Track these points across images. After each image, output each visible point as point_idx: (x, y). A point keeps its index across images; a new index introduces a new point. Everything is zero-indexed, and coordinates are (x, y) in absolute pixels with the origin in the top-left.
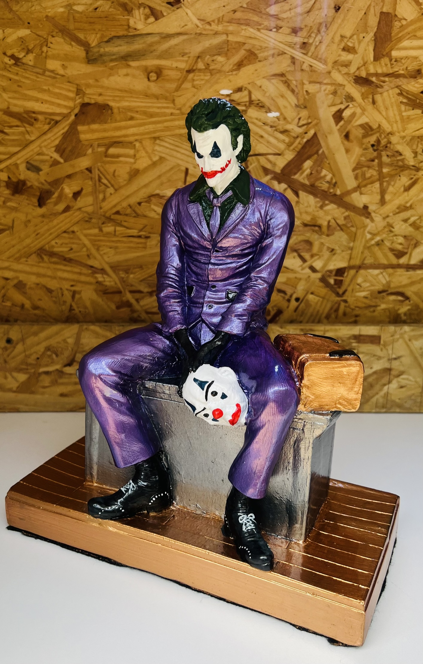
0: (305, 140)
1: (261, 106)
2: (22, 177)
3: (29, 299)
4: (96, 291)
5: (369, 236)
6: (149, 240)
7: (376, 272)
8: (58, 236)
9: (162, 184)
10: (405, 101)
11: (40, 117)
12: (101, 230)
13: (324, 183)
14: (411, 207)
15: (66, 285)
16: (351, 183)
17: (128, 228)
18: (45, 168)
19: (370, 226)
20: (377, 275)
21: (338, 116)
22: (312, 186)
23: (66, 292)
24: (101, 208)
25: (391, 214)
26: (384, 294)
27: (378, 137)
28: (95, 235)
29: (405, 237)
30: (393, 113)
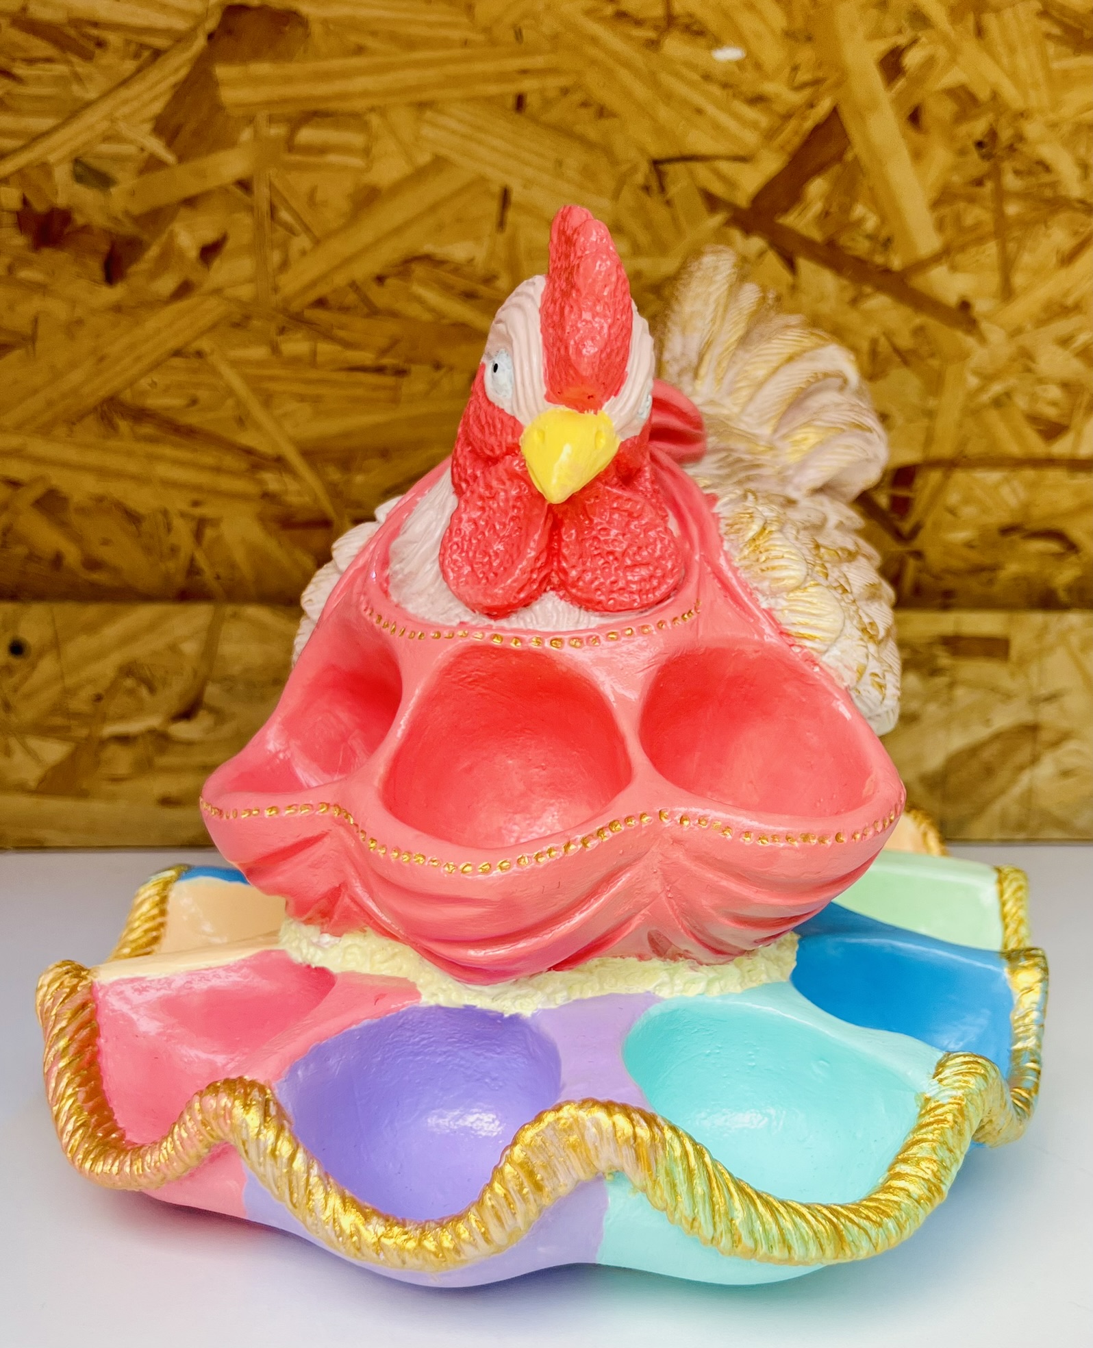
0: (809, 124)
1: (695, 30)
2: (61, 201)
3: (77, 539)
4: (262, 519)
5: (973, 381)
6: (405, 381)
7: (993, 476)
8: (156, 366)
9: (440, 228)
10: (1056, 31)
11: (113, 38)
12: (275, 349)
13: (860, 239)
14: (1077, 308)
15: (178, 503)
16: (927, 241)
17: (348, 345)
18: (126, 179)
19: (980, 355)
20: (996, 487)
21: (892, 65)
22: (831, 244)
23: (178, 523)
24: (276, 289)
25: (1029, 327)
26: (1016, 537)
27: (991, 125)
28: (260, 364)
29: (1065, 385)
30: (1026, 61)
